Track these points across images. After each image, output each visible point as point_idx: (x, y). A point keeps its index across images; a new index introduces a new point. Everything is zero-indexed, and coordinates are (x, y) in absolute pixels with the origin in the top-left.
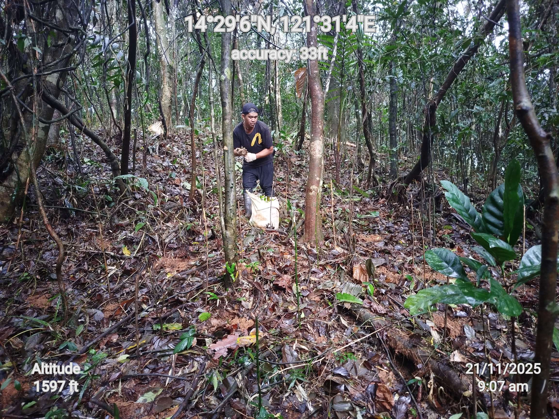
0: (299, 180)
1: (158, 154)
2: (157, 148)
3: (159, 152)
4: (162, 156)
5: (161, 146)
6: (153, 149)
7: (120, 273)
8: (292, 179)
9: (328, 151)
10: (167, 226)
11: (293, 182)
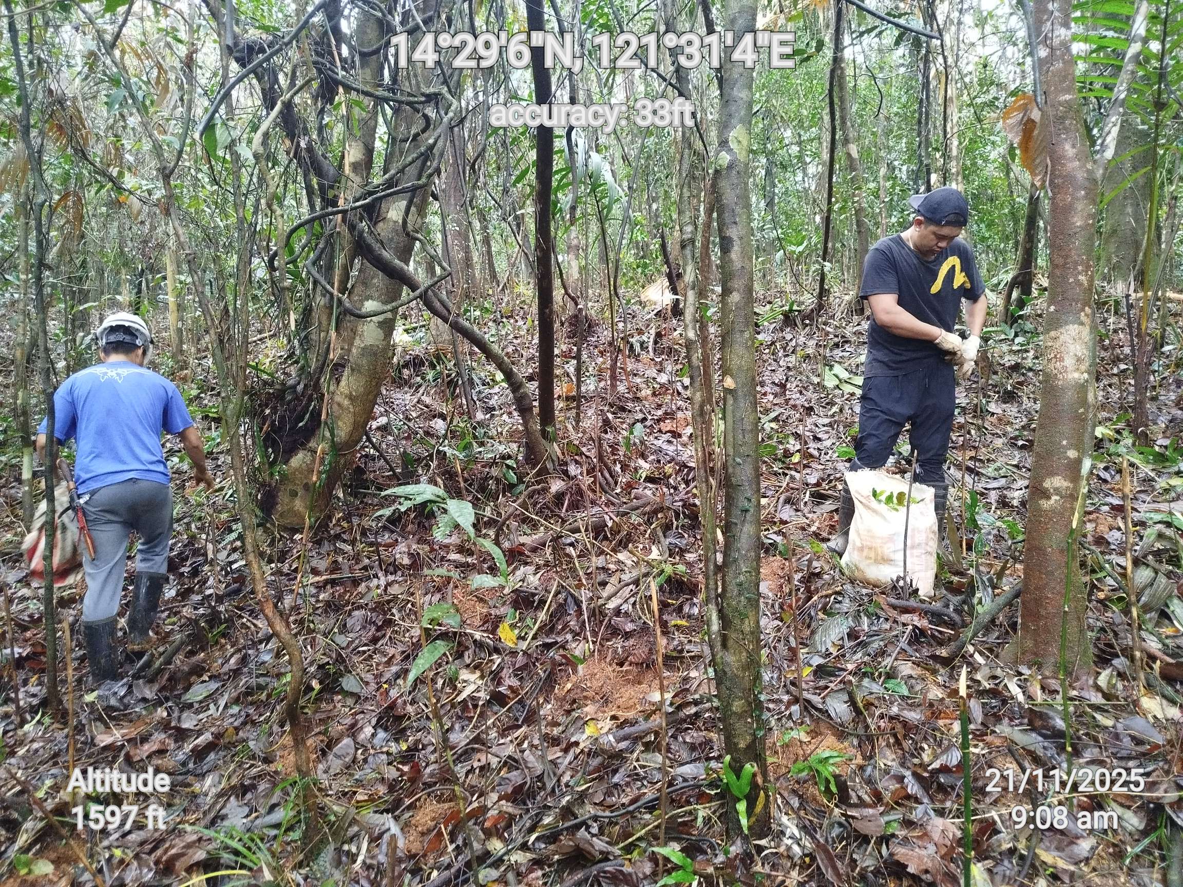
0: (1012, 410)
1: (651, 354)
2: (651, 340)
3: (655, 350)
4: (658, 360)
5: (659, 335)
6: (642, 344)
7: (483, 696)
8: (992, 407)
9: (1105, 321)
10: (619, 562)
11: (994, 419)
